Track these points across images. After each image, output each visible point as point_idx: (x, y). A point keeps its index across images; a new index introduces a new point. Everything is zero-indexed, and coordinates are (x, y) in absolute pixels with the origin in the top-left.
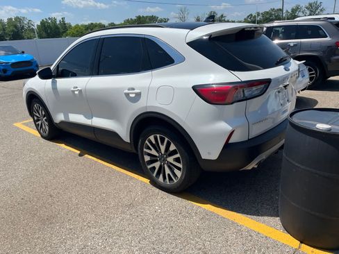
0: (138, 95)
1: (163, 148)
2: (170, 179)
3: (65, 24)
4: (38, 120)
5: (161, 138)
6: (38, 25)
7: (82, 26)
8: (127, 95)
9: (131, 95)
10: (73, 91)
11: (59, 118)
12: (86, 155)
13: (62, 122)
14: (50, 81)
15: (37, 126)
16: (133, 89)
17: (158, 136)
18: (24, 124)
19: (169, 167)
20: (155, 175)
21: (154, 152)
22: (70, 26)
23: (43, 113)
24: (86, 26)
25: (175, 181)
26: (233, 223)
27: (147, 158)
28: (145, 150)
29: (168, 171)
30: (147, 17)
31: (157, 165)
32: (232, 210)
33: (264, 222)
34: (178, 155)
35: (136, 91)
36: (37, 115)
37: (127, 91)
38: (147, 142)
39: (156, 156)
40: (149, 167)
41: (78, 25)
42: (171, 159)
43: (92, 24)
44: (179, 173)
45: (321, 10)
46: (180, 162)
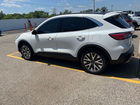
0: (84, 39)
1: (93, 58)
3: (2, 14)
4: (24, 52)
7: (11, 14)
8: (78, 39)
9: (80, 39)
12: (51, 65)
13: (39, 52)
15: (23, 55)
16: (81, 36)
17: (92, 53)
18: (12, 55)
20: (88, 69)
21: (89, 60)
22: (5, 15)
23: (28, 49)
24: (12, 15)
25: (99, 70)
26: (125, 81)
27: (85, 62)
28: (84, 59)
29: (95, 66)
30: (39, 11)
31: (90, 65)
33: (135, 80)
34: (101, 60)
36: (24, 50)
37: (78, 37)
38: (86, 56)
39: (90, 61)
40: (86, 66)
41: (8, 14)
42: (97, 62)
43: (15, 14)
44: (101, 67)
45: (107, 10)
46: (101, 62)
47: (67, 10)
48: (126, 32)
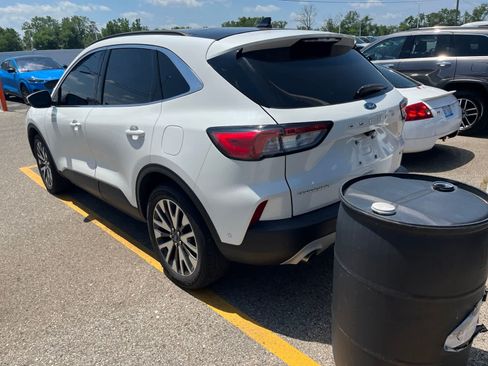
0: (142, 137)
1: (175, 220)
2: (185, 269)
3: (140, 29)
4: (43, 166)
5: (172, 205)
6: (103, 30)
8: (130, 136)
9: (134, 138)
10: (73, 127)
11: (62, 164)
12: (95, 221)
13: (66, 170)
14: (50, 110)
15: (41, 173)
16: (137, 128)
17: (168, 201)
19: (184, 250)
20: (167, 260)
21: (165, 226)
23: (46, 156)
25: (191, 273)
27: (158, 234)
28: (154, 221)
29: (182, 257)
31: (169, 245)
32: (267, 327)
33: (308, 352)
34: (192, 234)
35: (140, 131)
36: (41, 157)
37: (129, 131)
38: (156, 209)
39: (168, 232)
40: (161, 247)
42: (184, 238)
44: (194, 262)
46: (194, 244)
47: (355, 14)
48: (278, 125)
